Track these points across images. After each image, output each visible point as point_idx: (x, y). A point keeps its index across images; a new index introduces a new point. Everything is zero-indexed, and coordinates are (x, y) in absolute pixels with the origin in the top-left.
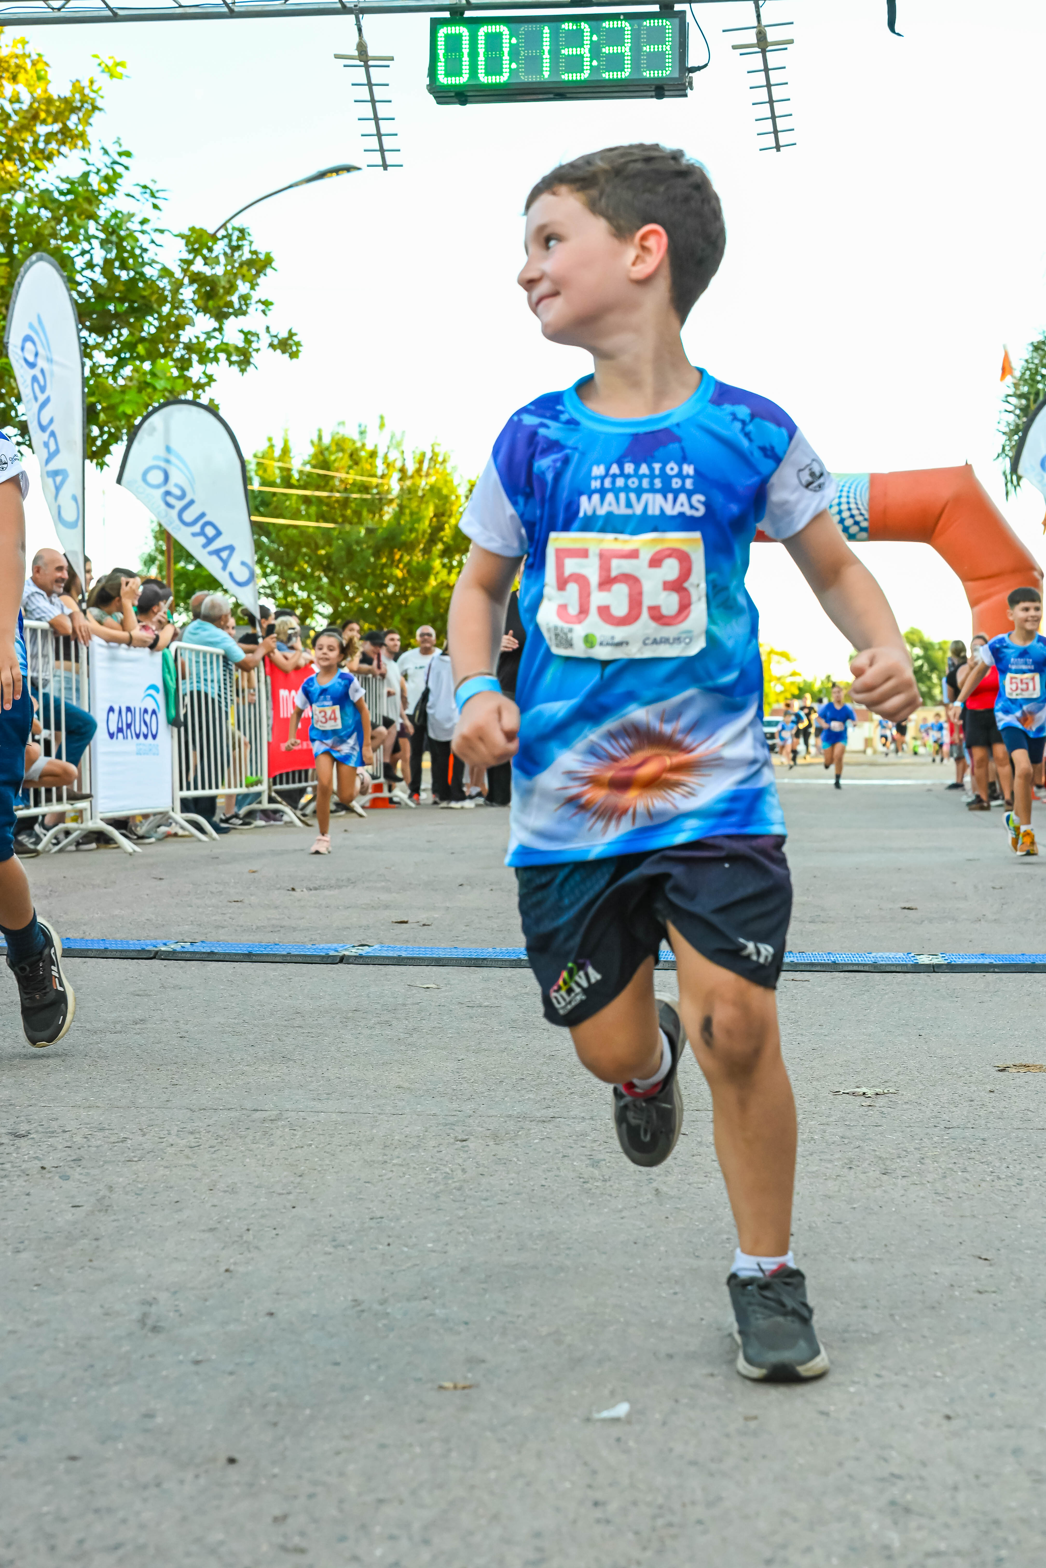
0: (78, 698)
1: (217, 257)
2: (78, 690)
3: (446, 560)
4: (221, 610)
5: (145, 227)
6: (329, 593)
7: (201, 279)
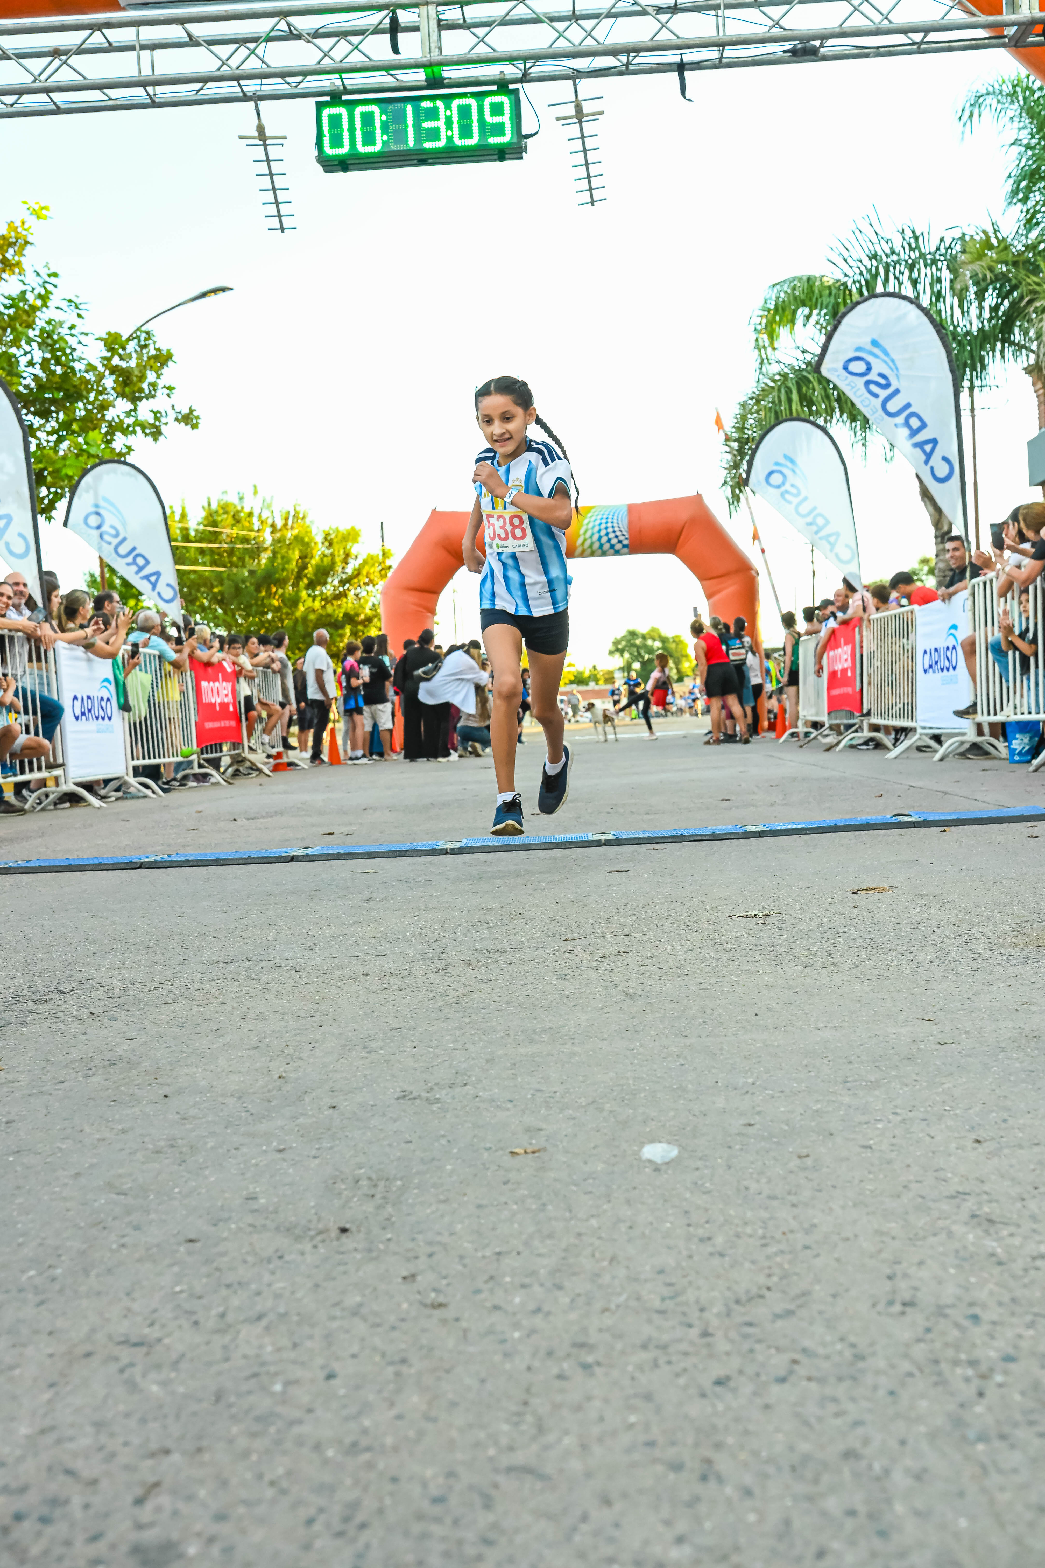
0: (49, 691)
1: (130, 353)
2: (48, 684)
3: (310, 591)
4: (153, 621)
5: (73, 331)
6: (224, 621)
7: (118, 371)
